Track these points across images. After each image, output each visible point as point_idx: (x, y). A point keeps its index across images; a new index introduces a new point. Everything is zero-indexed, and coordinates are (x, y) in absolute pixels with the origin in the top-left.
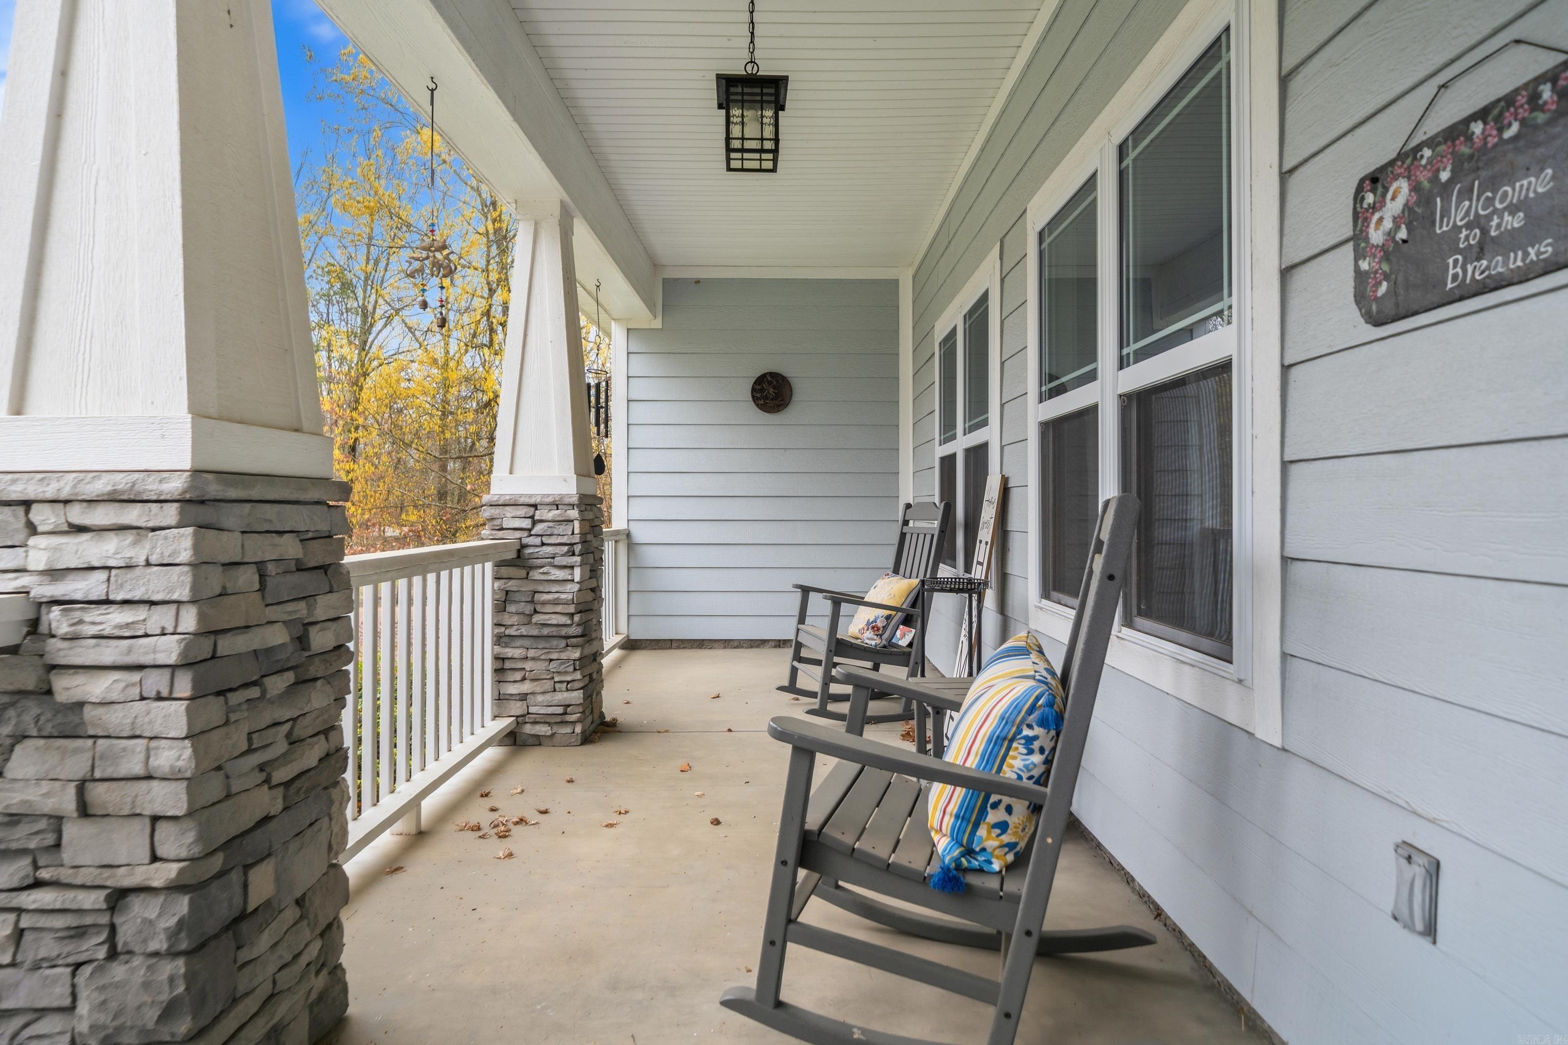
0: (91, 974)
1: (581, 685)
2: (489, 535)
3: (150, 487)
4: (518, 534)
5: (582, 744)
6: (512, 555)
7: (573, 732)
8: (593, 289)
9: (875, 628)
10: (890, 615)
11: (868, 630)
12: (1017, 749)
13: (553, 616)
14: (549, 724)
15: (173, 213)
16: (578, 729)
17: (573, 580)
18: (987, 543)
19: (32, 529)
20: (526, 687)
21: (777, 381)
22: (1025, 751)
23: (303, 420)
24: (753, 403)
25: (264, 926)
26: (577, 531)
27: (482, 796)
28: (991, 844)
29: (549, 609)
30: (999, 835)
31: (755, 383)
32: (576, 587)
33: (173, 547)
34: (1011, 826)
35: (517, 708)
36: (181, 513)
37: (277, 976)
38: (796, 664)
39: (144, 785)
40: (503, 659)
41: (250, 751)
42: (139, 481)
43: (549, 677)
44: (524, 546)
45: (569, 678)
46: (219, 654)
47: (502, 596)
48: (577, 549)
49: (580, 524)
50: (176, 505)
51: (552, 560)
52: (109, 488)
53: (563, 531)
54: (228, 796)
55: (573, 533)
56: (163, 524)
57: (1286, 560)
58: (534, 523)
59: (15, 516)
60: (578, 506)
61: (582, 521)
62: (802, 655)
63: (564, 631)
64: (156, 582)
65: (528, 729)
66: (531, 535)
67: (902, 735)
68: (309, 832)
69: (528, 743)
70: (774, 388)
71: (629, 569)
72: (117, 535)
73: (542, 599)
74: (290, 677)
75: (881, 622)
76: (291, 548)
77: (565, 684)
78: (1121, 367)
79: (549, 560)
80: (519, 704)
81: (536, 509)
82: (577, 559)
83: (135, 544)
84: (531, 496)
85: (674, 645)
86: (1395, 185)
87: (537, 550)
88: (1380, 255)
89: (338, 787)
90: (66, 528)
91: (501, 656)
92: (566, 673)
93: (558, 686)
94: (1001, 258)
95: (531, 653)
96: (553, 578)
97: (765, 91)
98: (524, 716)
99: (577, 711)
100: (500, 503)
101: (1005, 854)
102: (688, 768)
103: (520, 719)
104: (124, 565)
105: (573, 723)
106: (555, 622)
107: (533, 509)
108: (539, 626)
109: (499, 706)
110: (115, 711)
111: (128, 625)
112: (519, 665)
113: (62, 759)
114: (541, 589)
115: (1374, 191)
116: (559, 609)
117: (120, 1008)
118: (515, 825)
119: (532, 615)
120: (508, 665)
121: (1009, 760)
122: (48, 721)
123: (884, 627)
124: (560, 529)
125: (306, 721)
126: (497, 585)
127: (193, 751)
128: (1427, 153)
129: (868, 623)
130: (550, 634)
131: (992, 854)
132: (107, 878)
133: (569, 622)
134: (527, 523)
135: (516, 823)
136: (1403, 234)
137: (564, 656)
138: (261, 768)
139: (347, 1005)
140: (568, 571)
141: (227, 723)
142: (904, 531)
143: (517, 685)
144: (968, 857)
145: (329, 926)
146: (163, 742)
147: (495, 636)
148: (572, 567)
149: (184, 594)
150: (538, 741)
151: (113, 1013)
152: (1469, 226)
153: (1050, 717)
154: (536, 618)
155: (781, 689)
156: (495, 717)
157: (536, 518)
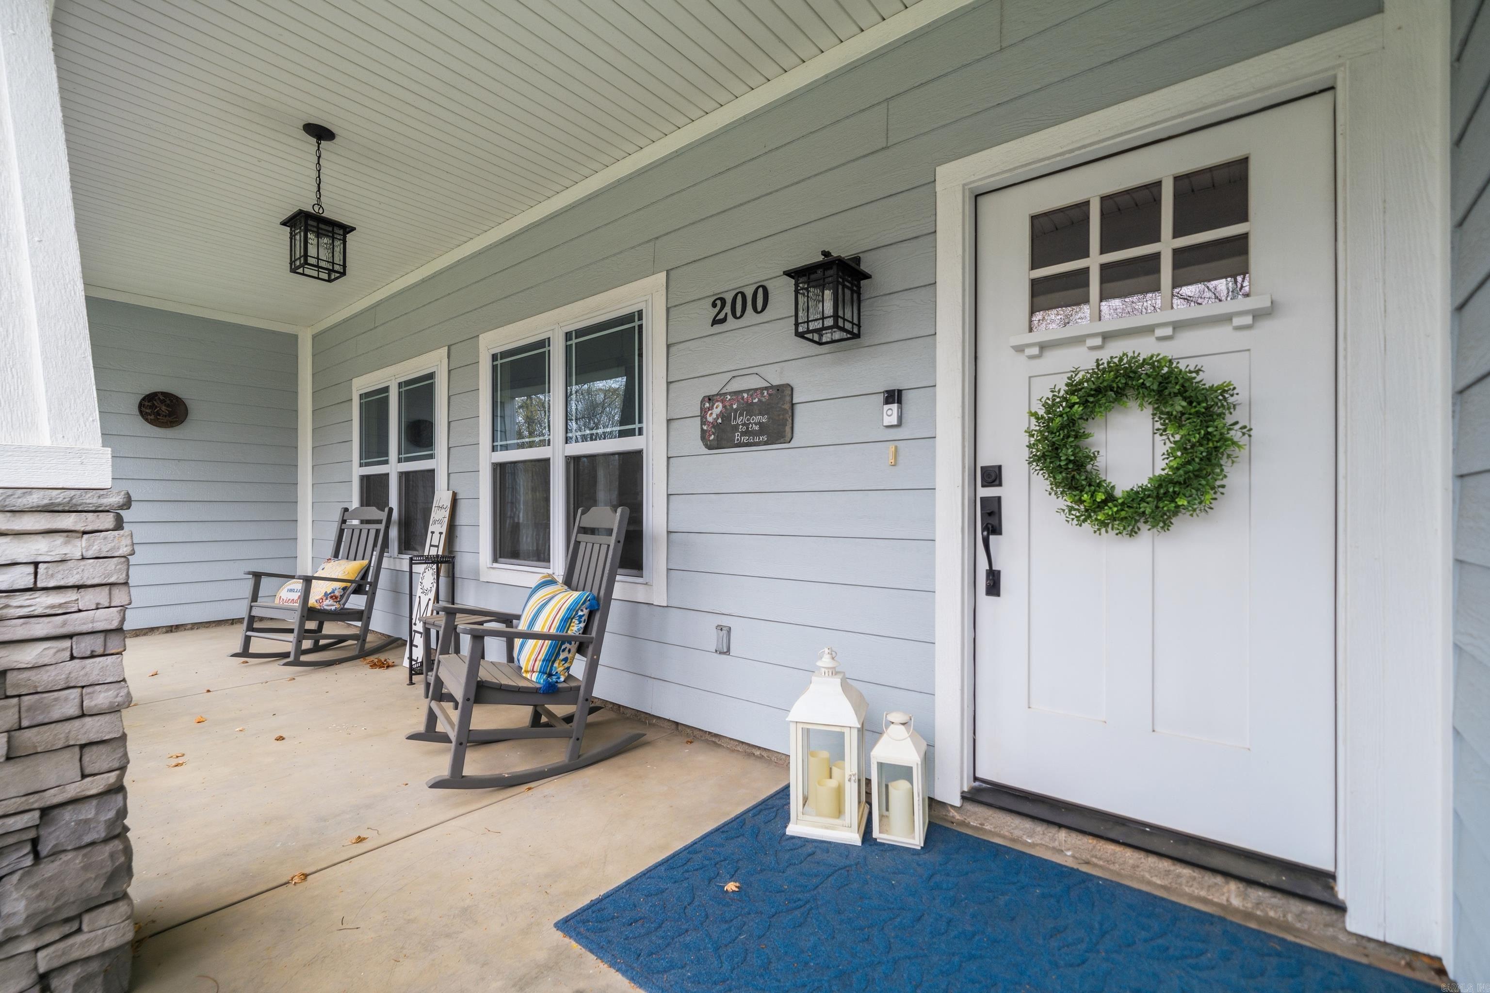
0: (19, 880)
9: (333, 597)
10: (346, 587)
11: (327, 599)
12: (575, 621)
15: (75, 293)
18: (441, 533)
21: (172, 401)
22: (578, 622)
24: (140, 417)
28: (560, 669)
31: (142, 400)
33: (113, 544)
38: (250, 633)
39: (77, 723)
42: (77, 497)
56: (100, 528)
57: (669, 532)
62: (260, 627)
64: (91, 570)
67: (371, 666)
70: (168, 406)
72: (43, 537)
75: (339, 592)
78: (567, 443)
83: (65, 543)
86: (717, 404)
88: (711, 425)
94: (449, 357)
102: (203, 719)
104: (56, 560)
110: (47, 671)
111: (60, 605)
115: (709, 403)
117: (61, 891)
121: (571, 628)
123: (341, 596)
128: (729, 397)
129: (327, 593)
131: (560, 674)
132: (35, 802)
136: (720, 421)
142: (342, 528)
144: (550, 678)
146: (97, 687)
149: (121, 577)
151: (54, 898)
152: (743, 425)
155: (234, 655)
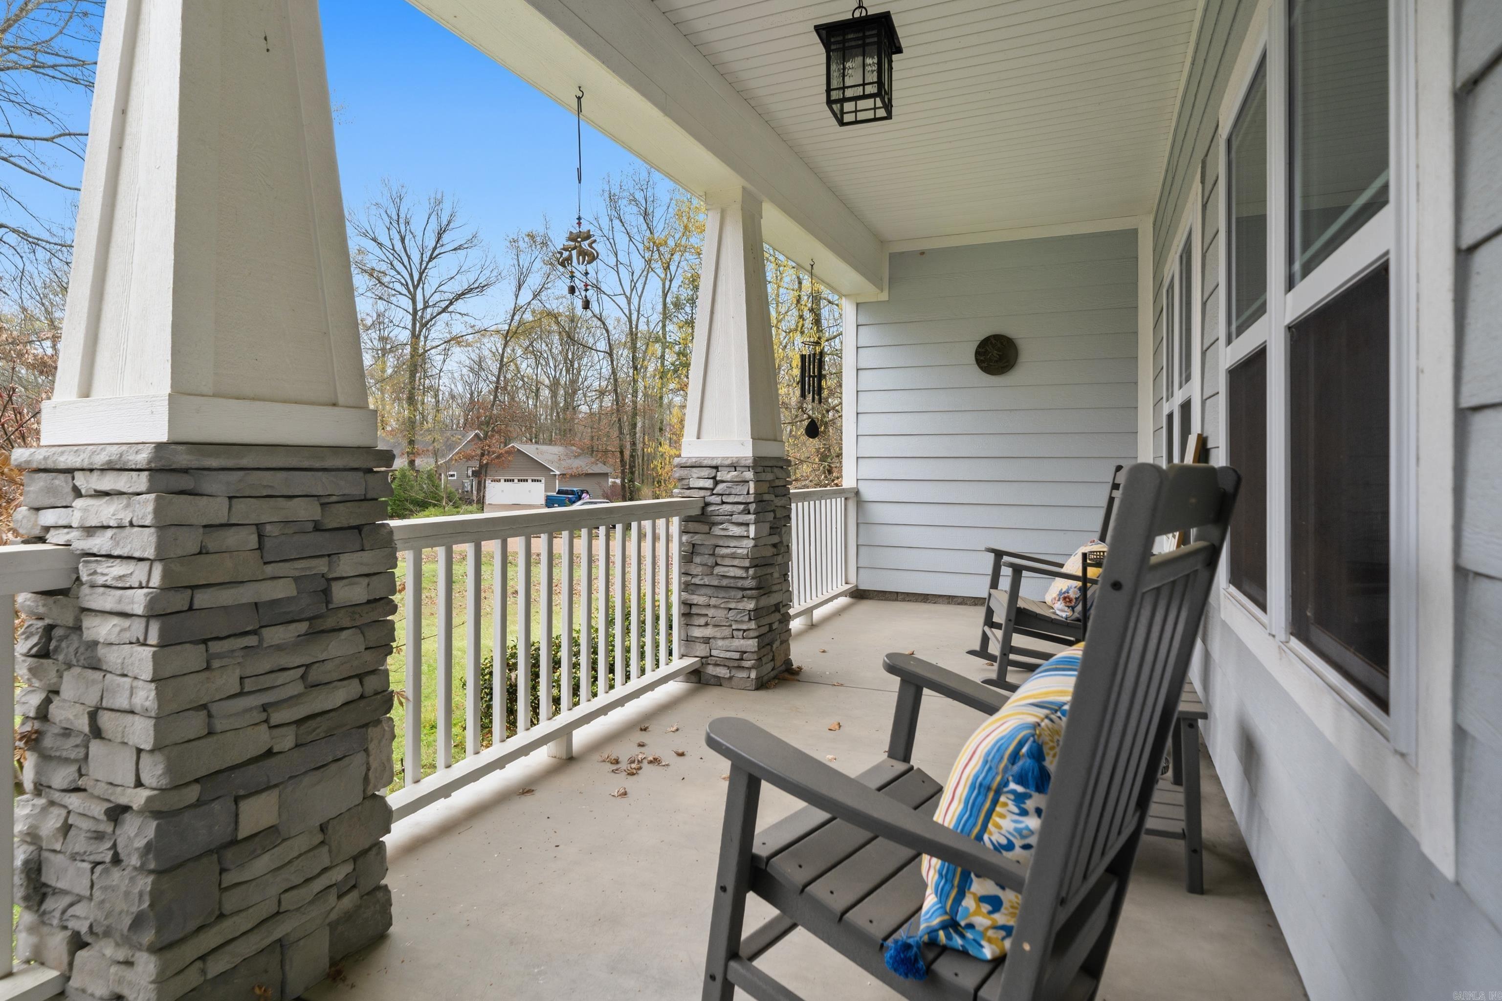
0: (103, 873)
1: (756, 634)
2: (680, 493)
3: (130, 458)
4: (702, 493)
5: (757, 689)
6: (696, 512)
7: (749, 677)
8: (809, 268)
9: (1067, 600)
11: (1059, 600)
12: (1005, 805)
13: (731, 569)
14: (729, 667)
16: (753, 675)
17: (748, 537)
19: (77, 493)
20: (708, 632)
21: (1003, 343)
22: (1016, 810)
23: (339, 395)
24: (976, 366)
25: (259, 852)
26: (752, 491)
27: (641, 730)
28: (981, 921)
29: (727, 562)
30: (990, 913)
31: (979, 346)
32: (751, 543)
33: (144, 511)
34: (1006, 904)
35: (701, 650)
36: (151, 480)
37: (282, 896)
38: (987, 629)
39: (129, 718)
40: (691, 605)
41: (241, 694)
42: (125, 452)
43: (727, 624)
44: (707, 504)
45: (745, 627)
46: (195, 606)
47: (689, 548)
48: (752, 507)
49: (755, 484)
50: (146, 473)
51: (730, 518)
52: (107, 458)
53: (739, 491)
54: (210, 733)
55: (748, 493)
56: (139, 490)
58: (717, 483)
59: (66, 482)
60: (754, 467)
61: (757, 482)
62: (994, 620)
63: (740, 583)
64: (136, 541)
65: (711, 670)
66: (713, 494)
68: (334, 767)
69: (710, 683)
70: (999, 350)
71: (857, 524)
72: (118, 499)
73: (722, 553)
74: (303, 627)
75: (1074, 593)
76: (306, 511)
77: (742, 632)
78: (1289, 287)
79: (728, 517)
80: (703, 646)
81: (718, 471)
82: (752, 517)
83: (123, 507)
84: (713, 458)
85: (900, 597)
87: (719, 507)
89: (379, 727)
90: (93, 493)
91: (688, 602)
92: (742, 622)
93: (735, 633)
94: (1202, 182)
95: (713, 601)
96: (730, 533)
97: (867, 33)
98: (707, 657)
99: (752, 658)
100: (688, 465)
101: (1003, 939)
102: (837, 727)
103: (704, 660)
104: (116, 525)
105: (749, 669)
106: (732, 574)
107: (715, 471)
108: (720, 577)
109: (687, 647)
110: (114, 651)
111: (121, 577)
112: (704, 612)
113: (87, 688)
114: (721, 543)
116: (736, 562)
118: (648, 763)
119: (714, 567)
120: (694, 610)
121: (995, 818)
122: (82, 654)
123: (1077, 600)
124: (737, 489)
125: (329, 666)
126: (685, 538)
127: (157, 694)
129: (1061, 593)
130: (729, 585)
131: (983, 934)
132: (111, 794)
133: (744, 575)
134: (709, 484)
135: (650, 762)
137: (740, 606)
138: (265, 708)
139: (391, 924)
140: (743, 528)
141: (208, 668)
142: (1113, 495)
143: (701, 629)
144: (951, 931)
145: (365, 852)
146: (139, 682)
147: (684, 583)
148: (747, 525)
149: (148, 552)
150: (718, 682)
153: (1030, 774)
154: (718, 570)
155: (972, 652)
156: (683, 656)
157: (718, 478)
